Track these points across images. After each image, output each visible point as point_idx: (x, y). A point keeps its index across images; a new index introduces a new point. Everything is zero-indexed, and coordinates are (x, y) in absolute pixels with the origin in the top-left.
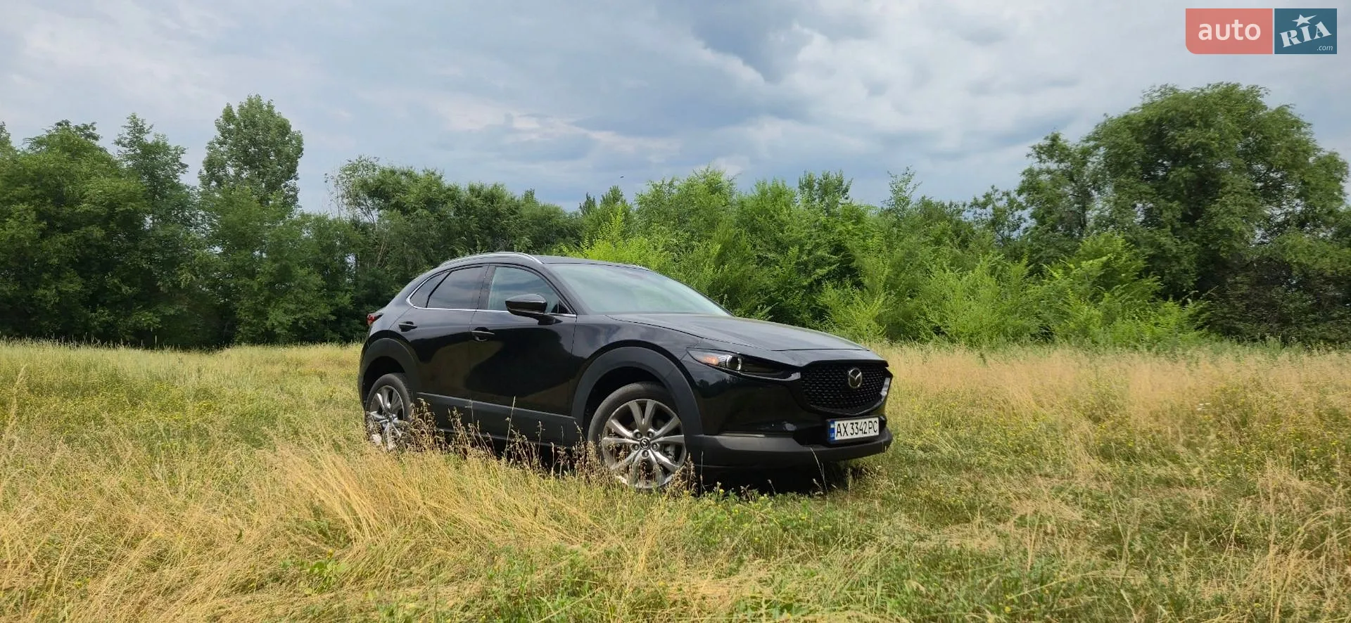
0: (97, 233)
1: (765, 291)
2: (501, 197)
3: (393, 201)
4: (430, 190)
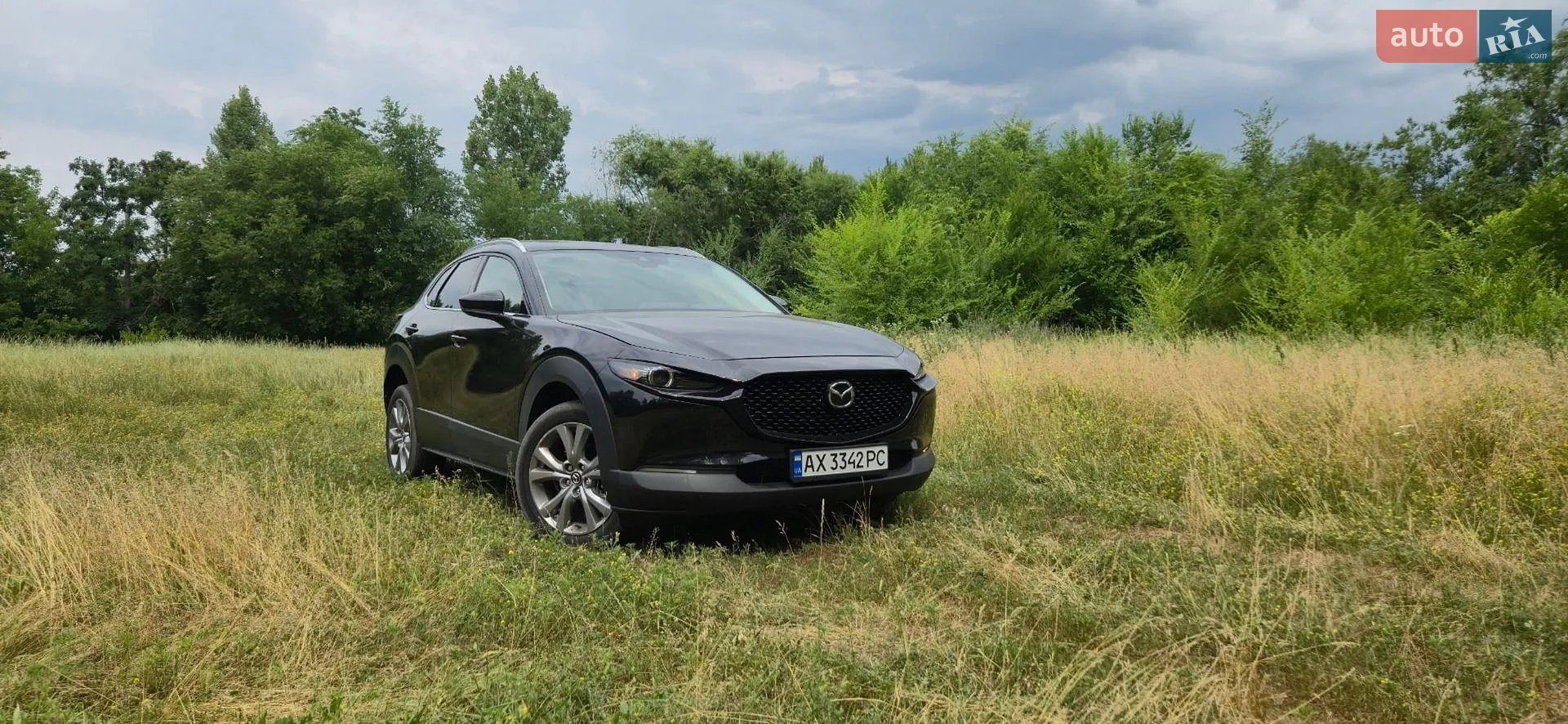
0: (358, 225)
1: (1071, 268)
2: (780, 167)
3: (660, 178)
4: (698, 162)
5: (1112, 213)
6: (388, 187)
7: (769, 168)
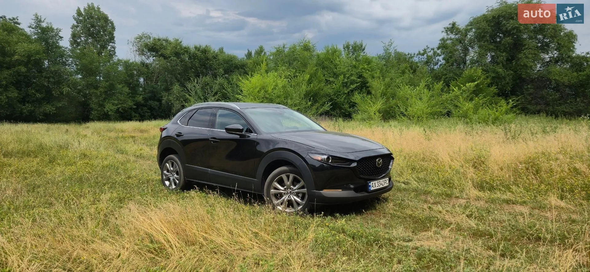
0: (23, 69)
1: (328, 95)
2: (209, 51)
3: (160, 53)
4: (176, 48)
5: (342, 76)
6: (38, 53)
7: (205, 51)
